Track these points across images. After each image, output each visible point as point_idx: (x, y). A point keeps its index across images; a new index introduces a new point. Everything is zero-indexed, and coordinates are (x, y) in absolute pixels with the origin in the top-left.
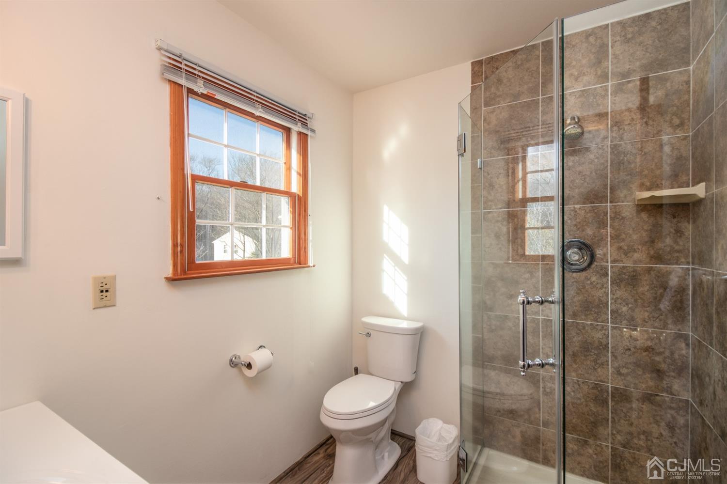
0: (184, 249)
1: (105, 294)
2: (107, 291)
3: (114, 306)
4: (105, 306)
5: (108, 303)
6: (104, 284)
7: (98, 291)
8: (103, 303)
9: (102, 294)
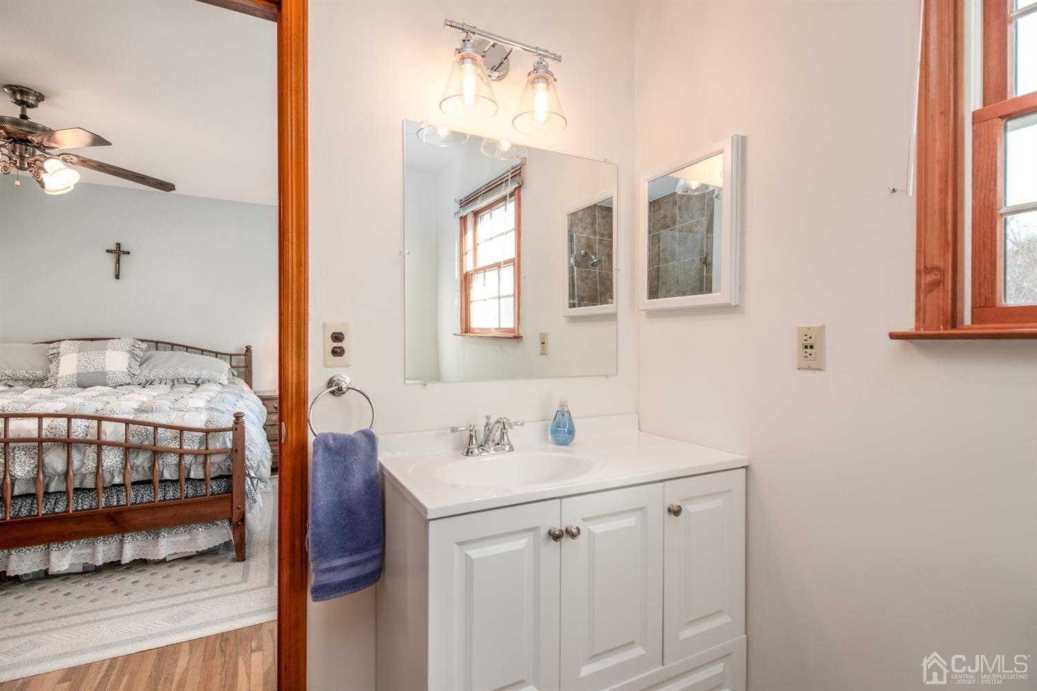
0: (946, 278)
1: (809, 350)
2: (812, 347)
3: (820, 370)
4: (809, 368)
5: (813, 364)
6: (807, 338)
7: (801, 347)
8: (806, 364)
9: (806, 350)
